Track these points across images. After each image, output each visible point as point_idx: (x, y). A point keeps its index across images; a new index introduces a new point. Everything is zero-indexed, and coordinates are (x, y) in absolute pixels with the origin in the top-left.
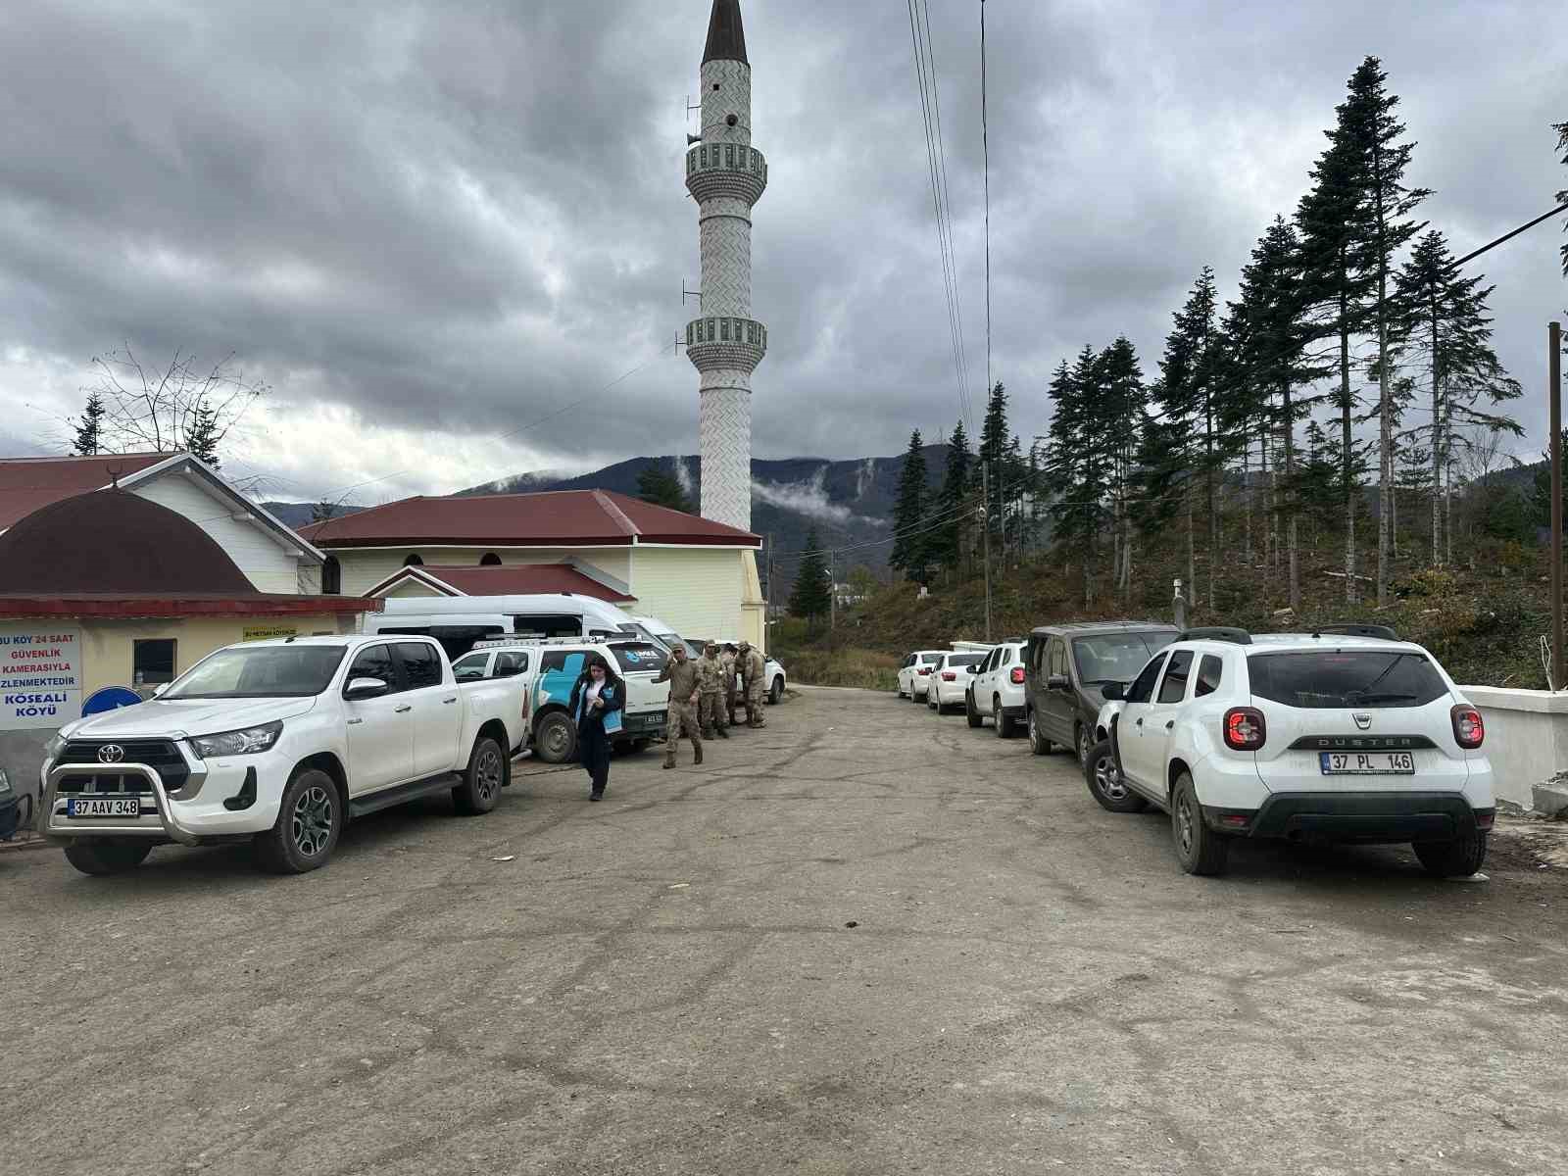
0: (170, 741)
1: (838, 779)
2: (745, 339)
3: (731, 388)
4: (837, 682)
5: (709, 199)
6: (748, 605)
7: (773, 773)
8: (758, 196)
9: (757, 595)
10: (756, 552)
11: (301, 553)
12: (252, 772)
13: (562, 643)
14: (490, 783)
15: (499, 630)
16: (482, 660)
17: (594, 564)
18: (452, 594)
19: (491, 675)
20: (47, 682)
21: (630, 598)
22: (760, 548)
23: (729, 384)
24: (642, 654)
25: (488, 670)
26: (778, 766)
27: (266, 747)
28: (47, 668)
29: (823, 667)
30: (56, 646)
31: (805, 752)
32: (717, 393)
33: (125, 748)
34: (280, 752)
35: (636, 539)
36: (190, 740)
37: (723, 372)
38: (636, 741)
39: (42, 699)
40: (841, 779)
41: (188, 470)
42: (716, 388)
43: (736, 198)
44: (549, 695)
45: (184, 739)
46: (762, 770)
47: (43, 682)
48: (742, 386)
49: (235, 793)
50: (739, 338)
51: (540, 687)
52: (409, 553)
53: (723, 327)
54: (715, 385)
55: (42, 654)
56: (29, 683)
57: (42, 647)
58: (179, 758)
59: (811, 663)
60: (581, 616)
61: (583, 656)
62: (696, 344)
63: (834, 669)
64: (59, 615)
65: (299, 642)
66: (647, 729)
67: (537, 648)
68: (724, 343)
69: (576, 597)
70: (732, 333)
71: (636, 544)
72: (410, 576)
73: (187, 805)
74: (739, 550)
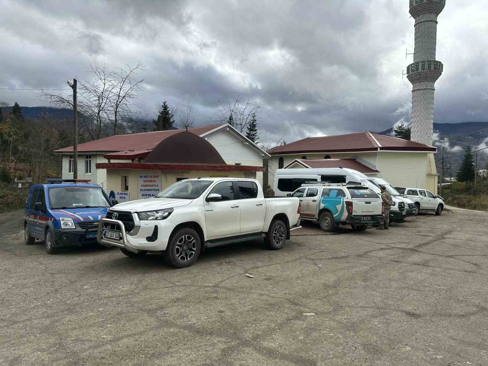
0: (130, 213)
1: (448, 256)
2: (432, 68)
3: (426, 89)
4: (474, 208)
5: (419, 16)
6: (429, 175)
7: (416, 248)
8: (441, 12)
9: (434, 171)
10: (434, 154)
11: (263, 155)
12: (156, 227)
13: (330, 186)
14: (280, 238)
15: (316, 180)
16: (302, 191)
17: (363, 159)
18: (307, 168)
19: (305, 196)
20: (152, 190)
21: (377, 171)
22: (436, 152)
23: (425, 88)
24: (362, 191)
25: (305, 194)
26: (420, 246)
27: (164, 218)
28: (152, 186)
29: (469, 202)
30: (155, 179)
31: (440, 239)
32: (419, 91)
33: (118, 214)
34: (170, 221)
35: (379, 149)
36: (138, 213)
37: (422, 83)
38: (357, 226)
39: (151, 195)
40: (451, 257)
41: (228, 129)
42: (419, 90)
43: (431, 13)
44: (324, 205)
45: (135, 212)
46: (410, 246)
47: (151, 190)
48: (431, 88)
49: (150, 234)
50: (429, 68)
51: (321, 202)
52: (303, 156)
53: (422, 65)
54: (418, 88)
55: (151, 181)
56: (148, 190)
57: (151, 179)
58: (132, 220)
59: (464, 200)
60: (346, 176)
61: (337, 191)
62: (411, 73)
63: (473, 202)
64: (153, 169)
65: (202, 179)
66: (362, 222)
67: (321, 187)
68: (423, 71)
69: (344, 169)
70: (426, 66)
71: (379, 150)
72: (296, 162)
73: (134, 237)
74: (427, 153)
